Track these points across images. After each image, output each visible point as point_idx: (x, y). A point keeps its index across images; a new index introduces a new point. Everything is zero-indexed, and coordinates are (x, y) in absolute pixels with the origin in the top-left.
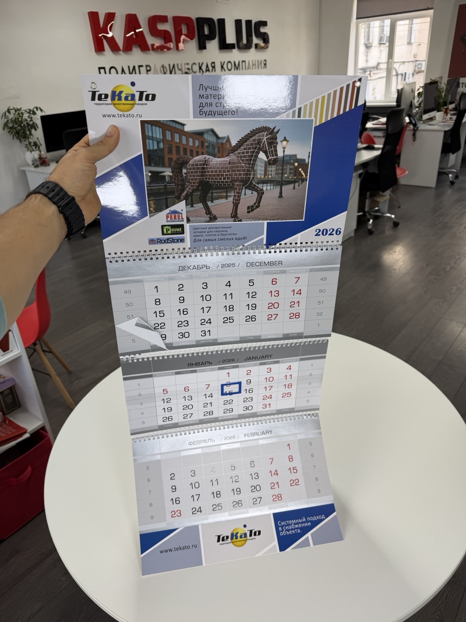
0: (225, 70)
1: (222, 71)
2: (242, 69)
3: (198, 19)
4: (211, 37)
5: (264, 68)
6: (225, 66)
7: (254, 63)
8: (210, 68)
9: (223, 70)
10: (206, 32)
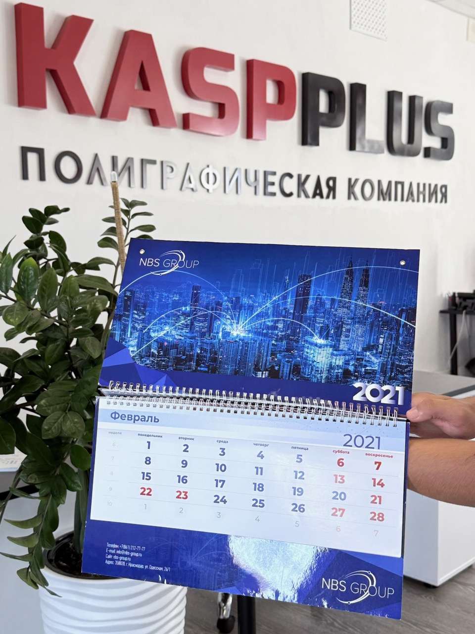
0: (356, 198)
1: (349, 198)
2: (396, 199)
3: (305, 77)
4: (332, 120)
5: (441, 201)
6: (357, 189)
7: (421, 189)
8: (325, 190)
9: (352, 197)
10: (323, 107)
